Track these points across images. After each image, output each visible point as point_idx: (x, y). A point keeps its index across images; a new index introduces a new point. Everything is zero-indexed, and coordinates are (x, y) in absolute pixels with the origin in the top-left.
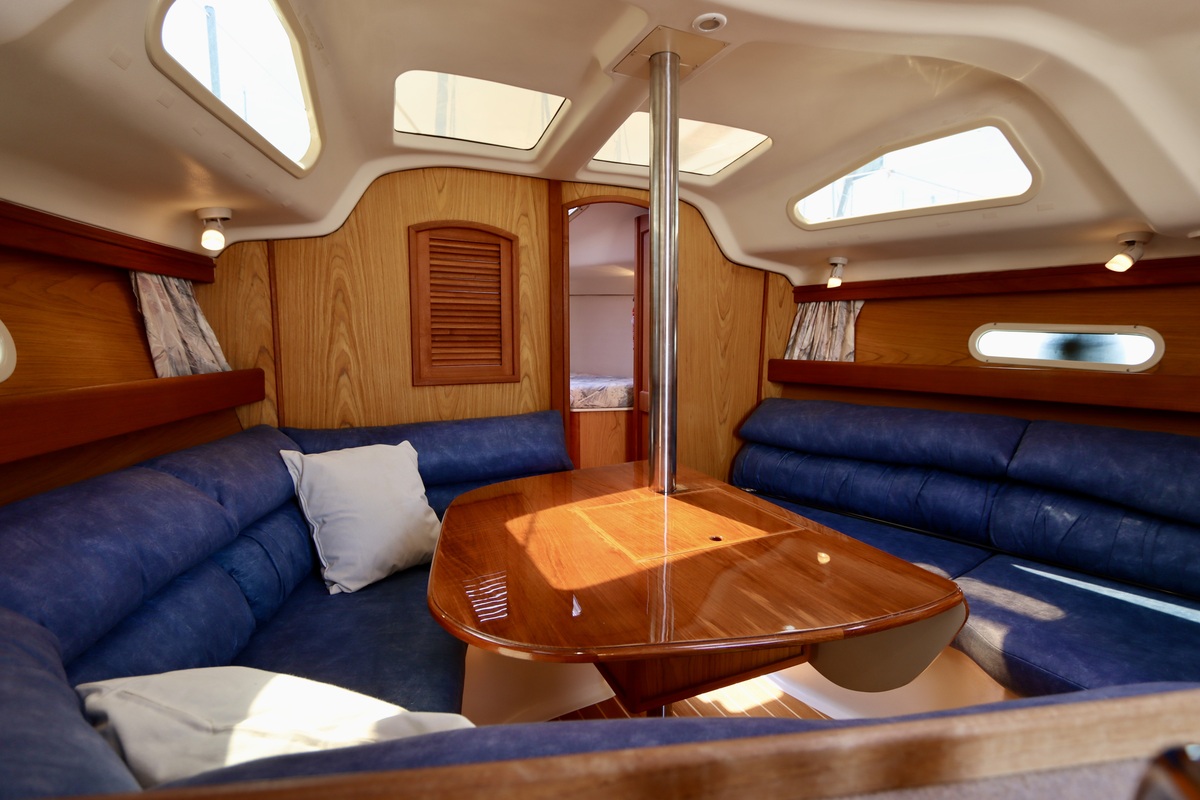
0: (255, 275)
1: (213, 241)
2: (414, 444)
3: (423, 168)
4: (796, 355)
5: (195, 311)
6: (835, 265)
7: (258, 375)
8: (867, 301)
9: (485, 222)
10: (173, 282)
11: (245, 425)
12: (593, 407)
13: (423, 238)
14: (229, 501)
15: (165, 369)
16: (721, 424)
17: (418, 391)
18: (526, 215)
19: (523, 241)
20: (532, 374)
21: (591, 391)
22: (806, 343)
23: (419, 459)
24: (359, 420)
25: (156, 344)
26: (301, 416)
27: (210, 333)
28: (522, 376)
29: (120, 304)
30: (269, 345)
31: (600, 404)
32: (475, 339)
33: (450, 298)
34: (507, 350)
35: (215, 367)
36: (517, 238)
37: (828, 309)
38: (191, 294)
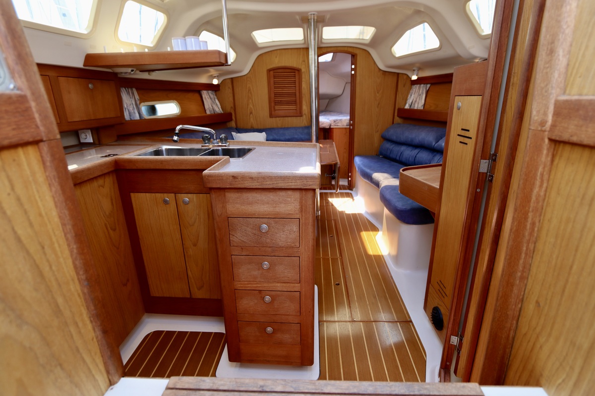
0: (229, 88)
1: (215, 82)
2: (266, 133)
3: (271, 51)
4: (407, 107)
5: (215, 98)
6: (414, 70)
7: (230, 114)
8: (432, 84)
9: (291, 65)
10: (210, 92)
11: (228, 127)
12: (338, 126)
13: (272, 72)
15: (208, 112)
16: (376, 132)
17: (271, 119)
18: (304, 61)
19: (303, 70)
20: (307, 114)
21: (337, 120)
22: (411, 101)
23: (267, 137)
24: (255, 126)
25: (206, 107)
26: (241, 125)
27: (218, 104)
28: (303, 113)
29: (199, 98)
30: (233, 106)
31: (340, 125)
32: (288, 103)
33: (280, 91)
34: (298, 106)
35: (219, 112)
36: (301, 69)
37: (420, 88)
38: (214, 94)
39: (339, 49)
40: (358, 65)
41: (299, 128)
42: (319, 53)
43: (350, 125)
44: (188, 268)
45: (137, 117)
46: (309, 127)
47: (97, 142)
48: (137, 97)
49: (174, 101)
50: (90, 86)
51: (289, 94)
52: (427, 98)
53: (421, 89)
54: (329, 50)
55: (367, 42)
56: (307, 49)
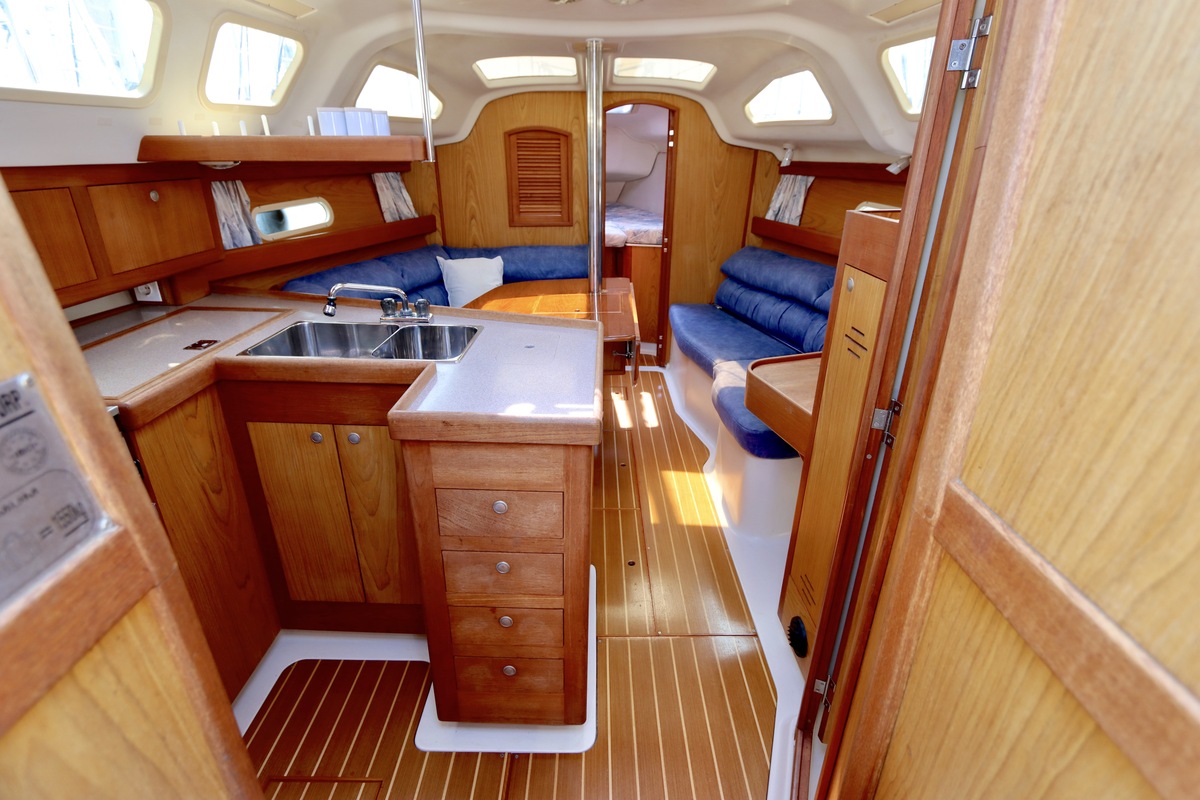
2: (503, 259)
3: (512, 95)
4: (770, 216)
5: (400, 188)
6: (785, 149)
7: (432, 218)
8: (817, 177)
9: (551, 125)
10: (391, 174)
11: (428, 244)
12: (640, 243)
13: (513, 138)
14: (406, 276)
15: (388, 218)
16: (711, 261)
17: (513, 229)
18: (578, 118)
19: (575, 135)
20: (581, 221)
21: (639, 230)
22: (778, 206)
23: (504, 267)
24: (482, 244)
25: (384, 205)
26: (453, 241)
27: (408, 197)
28: (574, 221)
29: (370, 189)
30: (437, 202)
31: (645, 241)
32: (546, 199)
33: (529, 174)
34: (565, 206)
35: (410, 216)
36: (571, 134)
37: (794, 181)
38: (399, 179)
39: (645, 96)
40: (680, 131)
41: (566, 248)
42: (607, 104)
43: (664, 245)
44: (360, 552)
45: (247, 241)
46: (585, 247)
47: (169, 301)
48: (245, 197)
49: (320, 198)
50: (153, 195)
51: (547, 183)
52: (807, 205)
53: (797, 184)
54: (627, 97)
55: (700, 88)
56: (583, 93)
